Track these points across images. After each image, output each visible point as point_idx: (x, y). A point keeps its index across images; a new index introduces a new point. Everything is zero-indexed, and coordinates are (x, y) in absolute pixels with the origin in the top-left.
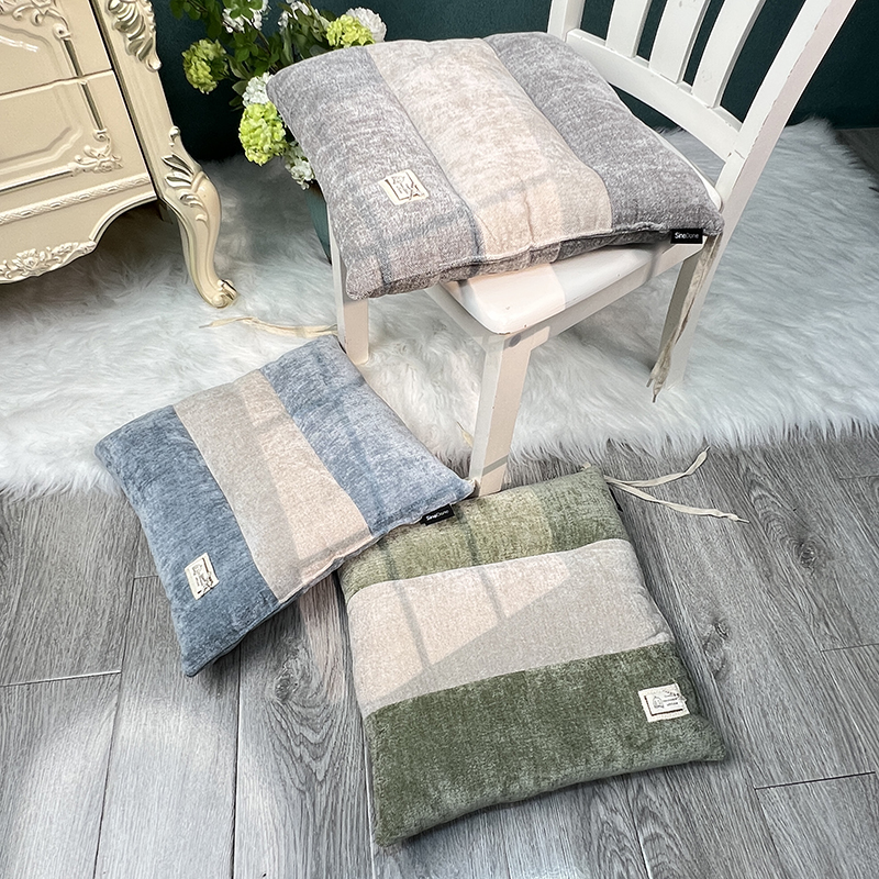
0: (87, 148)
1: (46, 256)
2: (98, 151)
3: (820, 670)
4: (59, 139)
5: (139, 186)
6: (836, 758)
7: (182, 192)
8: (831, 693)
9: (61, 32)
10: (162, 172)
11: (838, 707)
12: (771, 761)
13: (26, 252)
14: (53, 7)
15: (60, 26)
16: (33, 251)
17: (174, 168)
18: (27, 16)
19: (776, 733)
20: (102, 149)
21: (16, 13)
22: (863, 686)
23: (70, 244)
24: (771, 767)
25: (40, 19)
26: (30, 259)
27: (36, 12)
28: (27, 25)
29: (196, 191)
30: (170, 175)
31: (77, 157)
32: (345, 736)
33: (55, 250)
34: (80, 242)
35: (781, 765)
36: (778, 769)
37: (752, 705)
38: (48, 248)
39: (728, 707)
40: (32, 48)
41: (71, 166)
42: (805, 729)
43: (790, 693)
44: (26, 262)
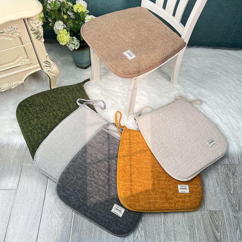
0: (23, 60)
1: (11, 85)
2: (26, 61)
3: (192, 215)
4: (17, 58)
5: (37, 67)
6: (189, 237)
7: (48, 69)
8: (192, 221)
9: (19, 36)
10: (43, 64)
11: (193, 225)
12: (172, 236)
13: (6, 85)
14: (17, 30)
15: (19, 34)
16: (7, 84)
17: (46, 64)
18: (10, 33)
19: (175, 229)
20: (27, 60)
21: (8, 33)
22: (201, 221)
23: (17, 82)
24: (171, 238)
25: (13, 33)
26: (7, 86)
27: (13, 32)
28: (10, 35)
29: (52, 69)
30: (45, 65)
31: (21, 62)
32: (69, 214)
33: (13, 84)
34: (20, 81)
35: (174, 237)
36: (173, 238)
37: (171, 221)
38: (12, 83)
39: (165, 221)
40: (11, 39)
41: (19, 65)
42: (183, 229)
43: (182, 220)
44: (6, 87)
